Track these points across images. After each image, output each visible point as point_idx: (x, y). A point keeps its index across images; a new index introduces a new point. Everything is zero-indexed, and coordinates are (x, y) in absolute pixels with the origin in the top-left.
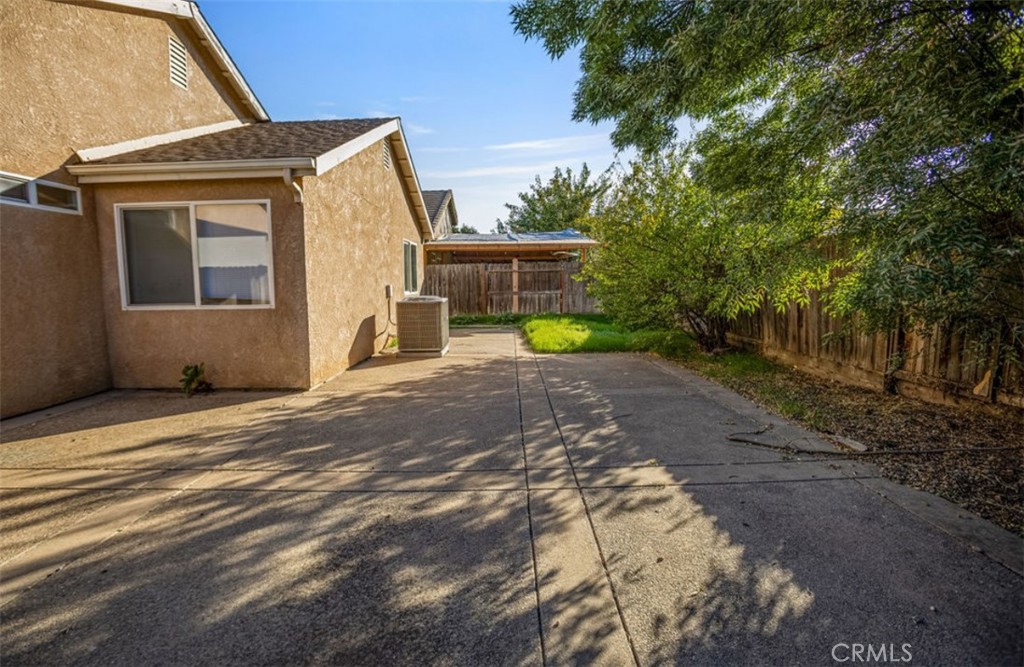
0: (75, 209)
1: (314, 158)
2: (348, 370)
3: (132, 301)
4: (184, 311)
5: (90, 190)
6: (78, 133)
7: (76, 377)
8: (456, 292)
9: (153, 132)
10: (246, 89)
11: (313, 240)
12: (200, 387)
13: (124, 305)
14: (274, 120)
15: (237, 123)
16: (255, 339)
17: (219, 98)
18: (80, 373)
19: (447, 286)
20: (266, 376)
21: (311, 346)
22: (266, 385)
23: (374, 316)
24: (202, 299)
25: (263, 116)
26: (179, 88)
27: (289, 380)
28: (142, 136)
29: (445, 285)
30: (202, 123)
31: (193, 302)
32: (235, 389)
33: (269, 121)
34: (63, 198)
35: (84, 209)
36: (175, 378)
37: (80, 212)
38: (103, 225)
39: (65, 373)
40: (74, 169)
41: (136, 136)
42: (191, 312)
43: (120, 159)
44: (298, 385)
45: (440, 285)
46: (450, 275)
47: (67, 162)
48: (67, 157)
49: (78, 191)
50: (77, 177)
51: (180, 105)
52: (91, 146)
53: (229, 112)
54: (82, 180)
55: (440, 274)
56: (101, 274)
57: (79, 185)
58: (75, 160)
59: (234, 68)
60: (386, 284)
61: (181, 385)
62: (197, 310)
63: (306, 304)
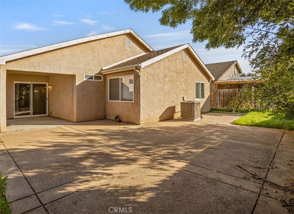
0: (101, 80)
1: (140, 63)
2: (159, 121)
3: (110, 99)
4: (118, 102)
5: (105, 76)
6: (103, 64)
7: (98, 115)
8: (225, 99)
9: (120, 61)
10: (146, 44)
11: (144, 85)
12: (118, 120)
13: (109, 101)
14: (155, 51)
15: (145, 53)
16: (130, 110)
17: (139, 48)
18: (99, 114)
19: (222, 97)
20: (131, 120)
21: (141, 113)
22: (131, 122)
23: (175, 106)
24: (121, 99)
25: (152, 50)
26: (127, 49)
27: (136, 121)
28: (118, 62)
29: (221, 97)
30: (134, 56)
31: (119, 100)
32: (125, 122)
33: (154, 51)
34: (99, 78)
35: (103, 80)
36: (113, 118)
37: (102, 80)
38: (106, 82)
39: (96, 114)
40: (102, 72)
41: (116, 62)
42: (119, 102)
43: (112, 68)
44: (137, 123)
45: (219, 97)
46: (223, 93)
47: (101, 71)
48: (101, 69)
49: (102, 76)
50: (102, 73)
51: (128, 53)
52: (106, 66)
53: (142, 51)
54: (103, 74)
55: (219, 93)
56: (105, 93)
57: (102, 75)
58: (102, 70)
59: (142, 40)
60: (183, 96)
61: (114, 119)
62: (120, 102)
63: (140, 102)
